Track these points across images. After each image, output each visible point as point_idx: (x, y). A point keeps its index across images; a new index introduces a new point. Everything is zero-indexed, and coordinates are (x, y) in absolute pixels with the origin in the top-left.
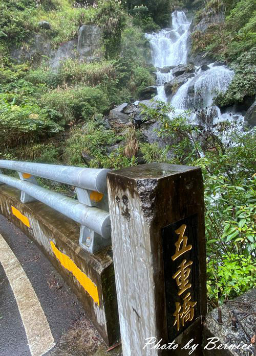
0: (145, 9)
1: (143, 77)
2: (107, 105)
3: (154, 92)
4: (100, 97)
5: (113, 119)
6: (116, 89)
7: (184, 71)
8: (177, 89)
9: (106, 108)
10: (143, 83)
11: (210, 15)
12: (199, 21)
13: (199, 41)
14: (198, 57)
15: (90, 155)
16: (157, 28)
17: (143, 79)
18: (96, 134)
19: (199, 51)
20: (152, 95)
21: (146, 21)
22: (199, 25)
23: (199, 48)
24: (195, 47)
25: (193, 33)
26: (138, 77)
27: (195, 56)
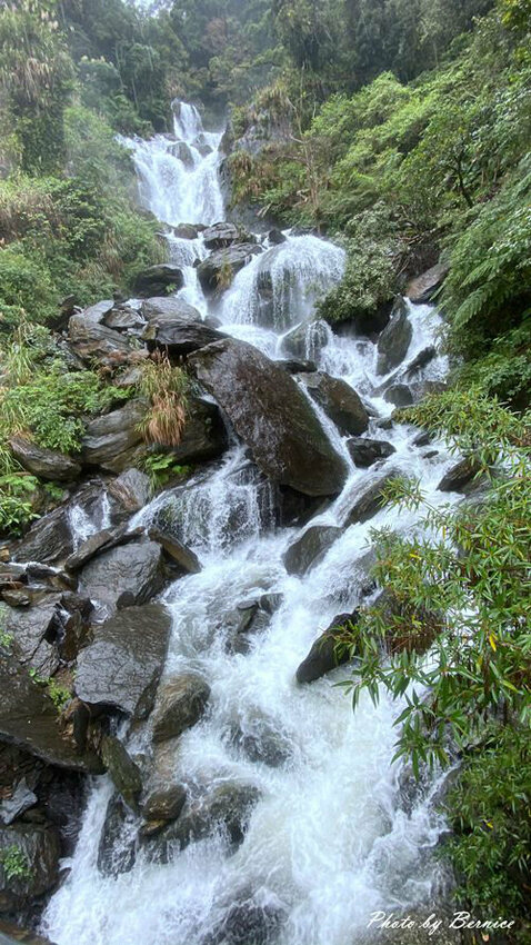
0: (111, 71)
1: (139, 240)
2: (54, 302)
3: (173, 281)
4: (30, 279)
5: (85, 341)
6: (71, 263)
7: (230, 241)
8: (231, 278)
9: (53, 311)
10: (141, 254)
11: (265, 123)
12: (244, 132)
13: (248, 176)
14: (248, 213)
15: (37, 446)
16: (144, 126)
17: (141, 245)
18: (44, 383)
19: (250, 201)
20: (168, 288)
21: (113, 103)
22: (243, 139)
23: (250, 193)
24: (242, 191)
25: (234, 154)
26: (126, 238)
27: (243, 211)
